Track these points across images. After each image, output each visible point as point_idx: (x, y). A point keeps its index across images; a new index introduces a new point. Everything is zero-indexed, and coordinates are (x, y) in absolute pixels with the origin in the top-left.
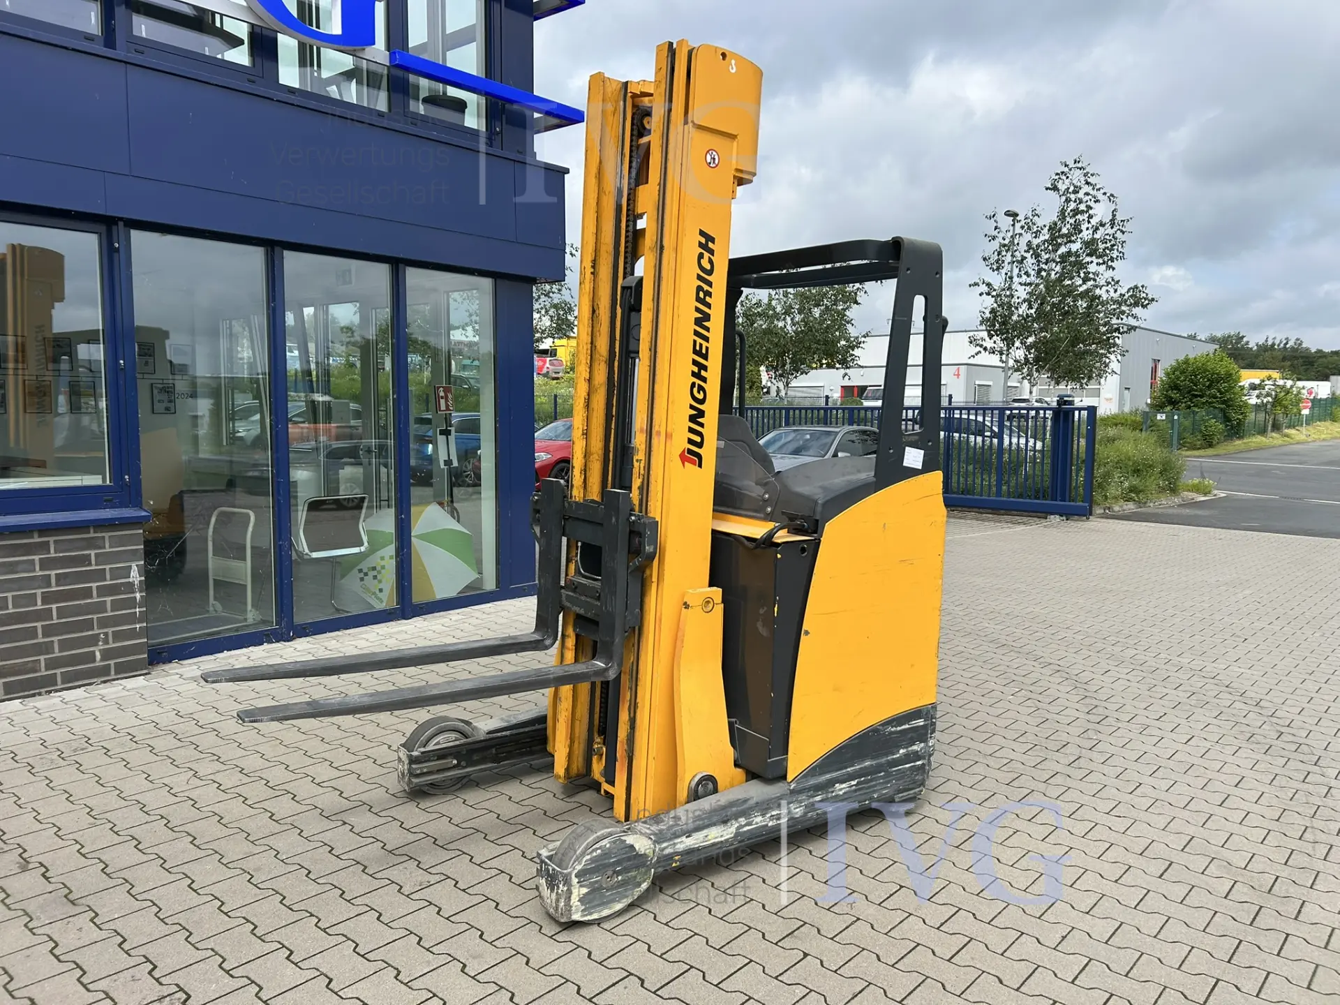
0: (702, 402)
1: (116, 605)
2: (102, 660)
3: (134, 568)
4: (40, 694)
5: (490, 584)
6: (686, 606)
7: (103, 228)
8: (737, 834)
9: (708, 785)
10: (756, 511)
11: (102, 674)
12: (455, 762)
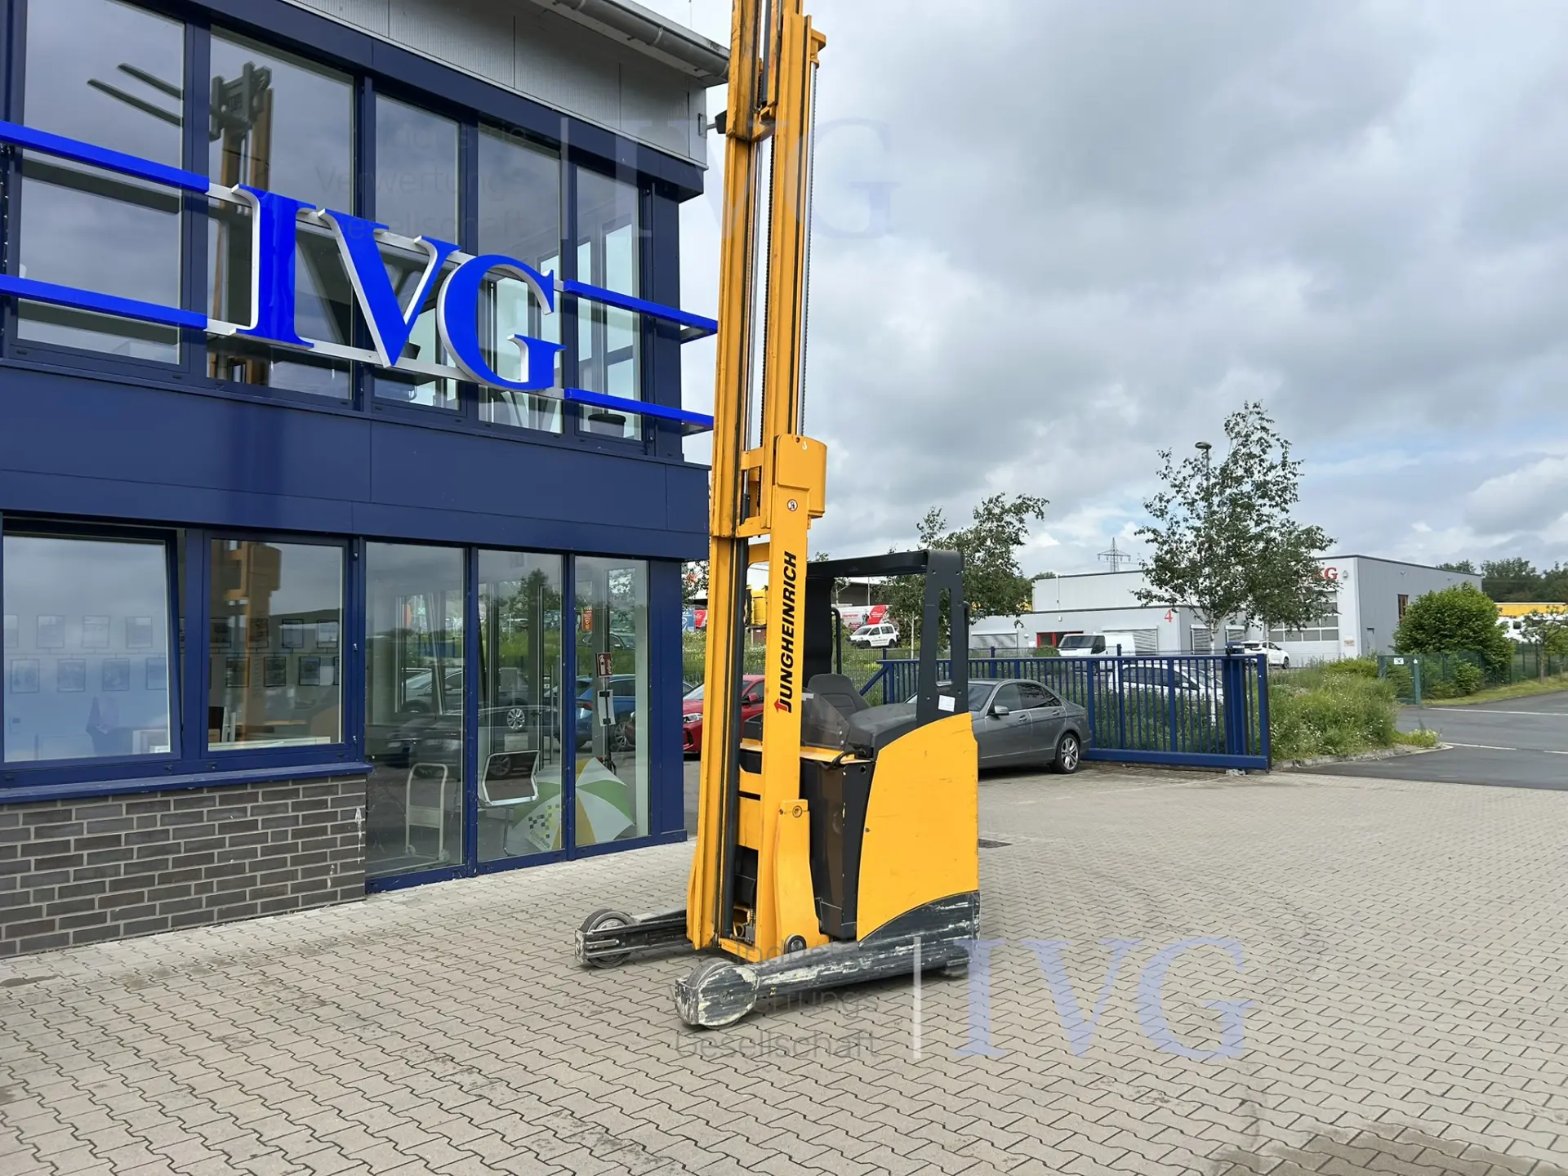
0: (790, 666)
1: (344, 841)
2: (332, 887)
3: (359, 811)
4: (286, 913)
5: (643, 831)
6: (781, 812)
7: (346, 543)
8: (819, 976)
9: (799, 942)
10: (831, 745)
11: (331, 898)
12: (618, 942)
